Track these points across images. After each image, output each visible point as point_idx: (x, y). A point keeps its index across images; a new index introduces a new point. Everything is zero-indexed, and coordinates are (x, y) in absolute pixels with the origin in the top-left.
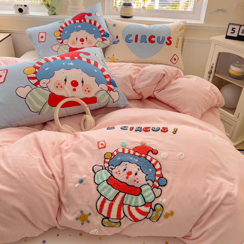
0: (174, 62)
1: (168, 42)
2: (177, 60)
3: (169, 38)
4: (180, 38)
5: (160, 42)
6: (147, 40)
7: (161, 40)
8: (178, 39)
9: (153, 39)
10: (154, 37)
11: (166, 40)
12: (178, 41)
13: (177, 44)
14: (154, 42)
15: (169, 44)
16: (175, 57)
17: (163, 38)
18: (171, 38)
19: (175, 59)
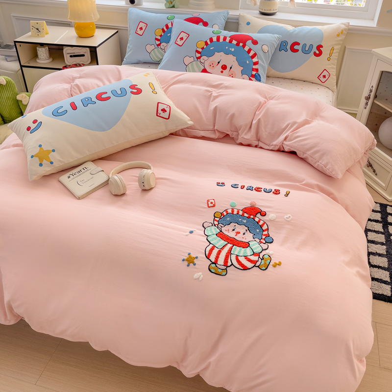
0: (323, 80)
1: (317, 52)
2: (327, 77)
3: (319, 47)
4: (336, 47)
5: (306, 52)
6: (288, 47)
7: (307, 49)
8: (333, 49)
9: (296, 47)
10: (298, 44)
11: (315, 50)
12: (332, 52)
13: (330, 55)
14: (297, 51)
15: (319, 54)
16: (325, 73)
17: (311, 46)
18: (321, 46)
19: (324, 76)
